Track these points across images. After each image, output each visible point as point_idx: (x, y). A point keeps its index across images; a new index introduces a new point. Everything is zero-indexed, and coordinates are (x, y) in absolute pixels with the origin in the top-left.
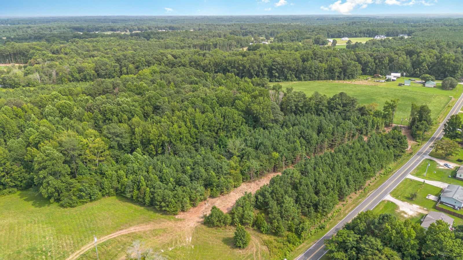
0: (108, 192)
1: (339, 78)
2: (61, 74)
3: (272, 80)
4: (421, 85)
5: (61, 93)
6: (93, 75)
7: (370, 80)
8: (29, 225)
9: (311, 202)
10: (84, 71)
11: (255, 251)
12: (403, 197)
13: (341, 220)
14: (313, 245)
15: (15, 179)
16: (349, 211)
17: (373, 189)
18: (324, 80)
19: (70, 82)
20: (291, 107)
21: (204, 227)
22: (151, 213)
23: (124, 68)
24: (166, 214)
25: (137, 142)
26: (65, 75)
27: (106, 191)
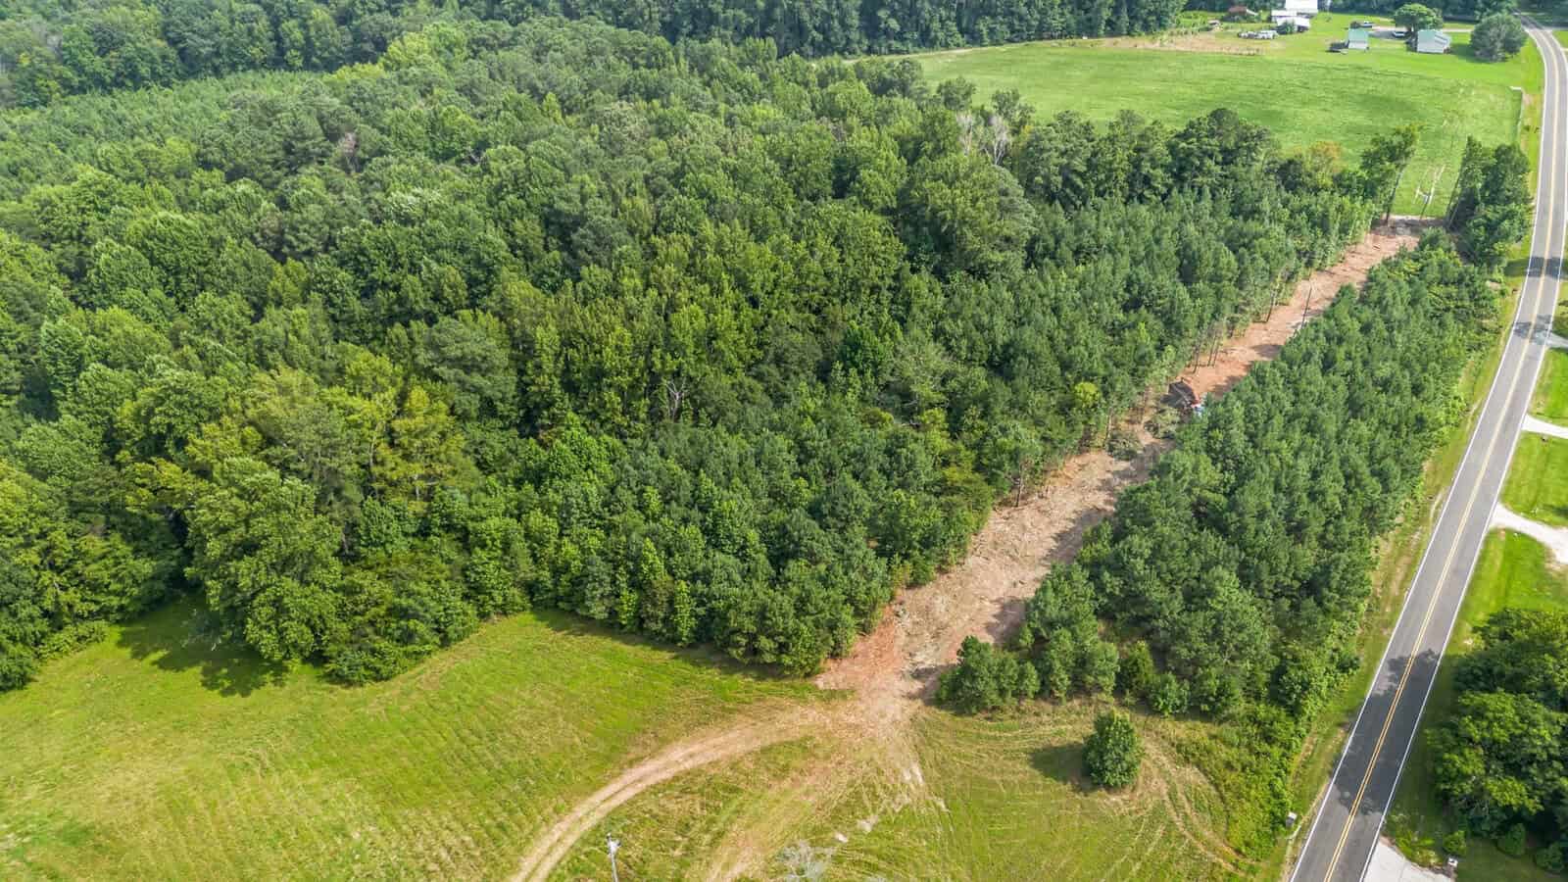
0: (500, 600)
1: (1113, 30)
2: (26, 63)
3: (876, 47)
4: (1400, 45)
5: (110, 171)
6: (164, 57)
7: (1217, 29)
8: (245, 780)
9: (1295, 577)
10: (122, 43)
11: (1165, 791)
12: (1548, 508)
13: (1389, 624)
14: (1345, 738)
15: (96, 587)
16: (1402, 587)
17: (1438, 488)
18: (1060, 37)
19: (73, 91)
20: (1046, 177)
21: (943, 716)
22: (712, 675)
23: (292, 23)
24: (780, 677)
25: (548, 381)
26: (44, 65)
27: (492, 599)
